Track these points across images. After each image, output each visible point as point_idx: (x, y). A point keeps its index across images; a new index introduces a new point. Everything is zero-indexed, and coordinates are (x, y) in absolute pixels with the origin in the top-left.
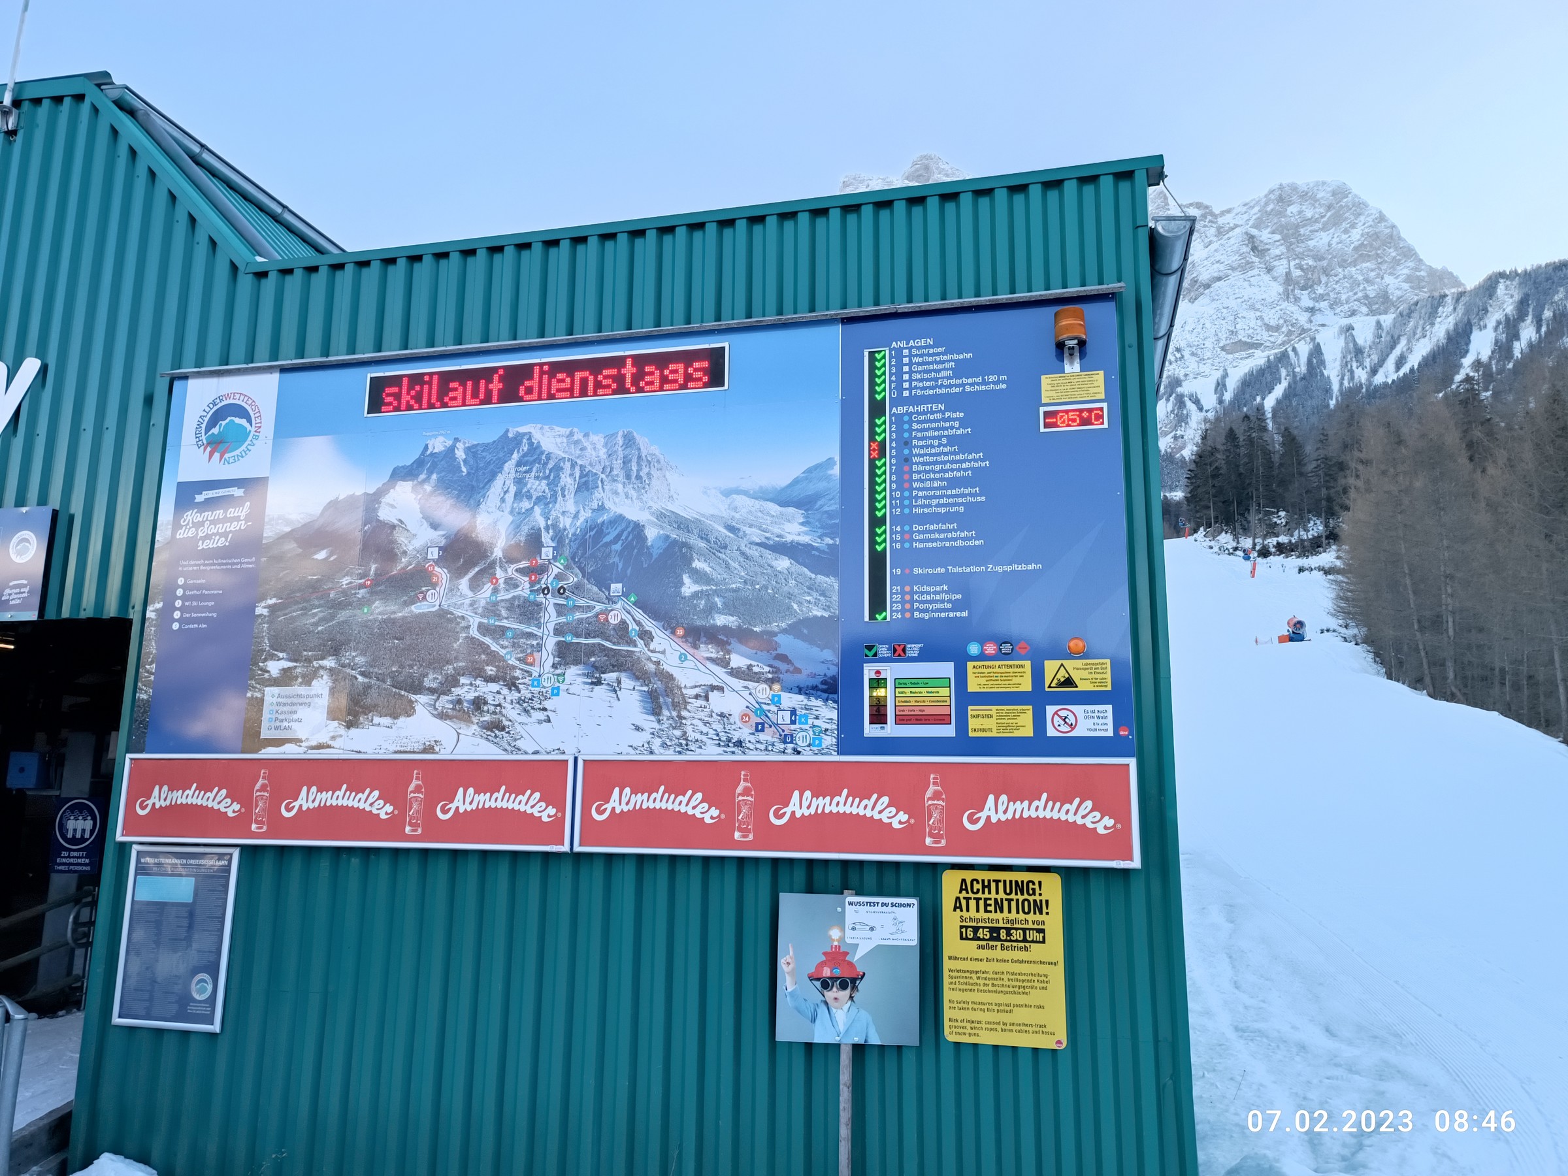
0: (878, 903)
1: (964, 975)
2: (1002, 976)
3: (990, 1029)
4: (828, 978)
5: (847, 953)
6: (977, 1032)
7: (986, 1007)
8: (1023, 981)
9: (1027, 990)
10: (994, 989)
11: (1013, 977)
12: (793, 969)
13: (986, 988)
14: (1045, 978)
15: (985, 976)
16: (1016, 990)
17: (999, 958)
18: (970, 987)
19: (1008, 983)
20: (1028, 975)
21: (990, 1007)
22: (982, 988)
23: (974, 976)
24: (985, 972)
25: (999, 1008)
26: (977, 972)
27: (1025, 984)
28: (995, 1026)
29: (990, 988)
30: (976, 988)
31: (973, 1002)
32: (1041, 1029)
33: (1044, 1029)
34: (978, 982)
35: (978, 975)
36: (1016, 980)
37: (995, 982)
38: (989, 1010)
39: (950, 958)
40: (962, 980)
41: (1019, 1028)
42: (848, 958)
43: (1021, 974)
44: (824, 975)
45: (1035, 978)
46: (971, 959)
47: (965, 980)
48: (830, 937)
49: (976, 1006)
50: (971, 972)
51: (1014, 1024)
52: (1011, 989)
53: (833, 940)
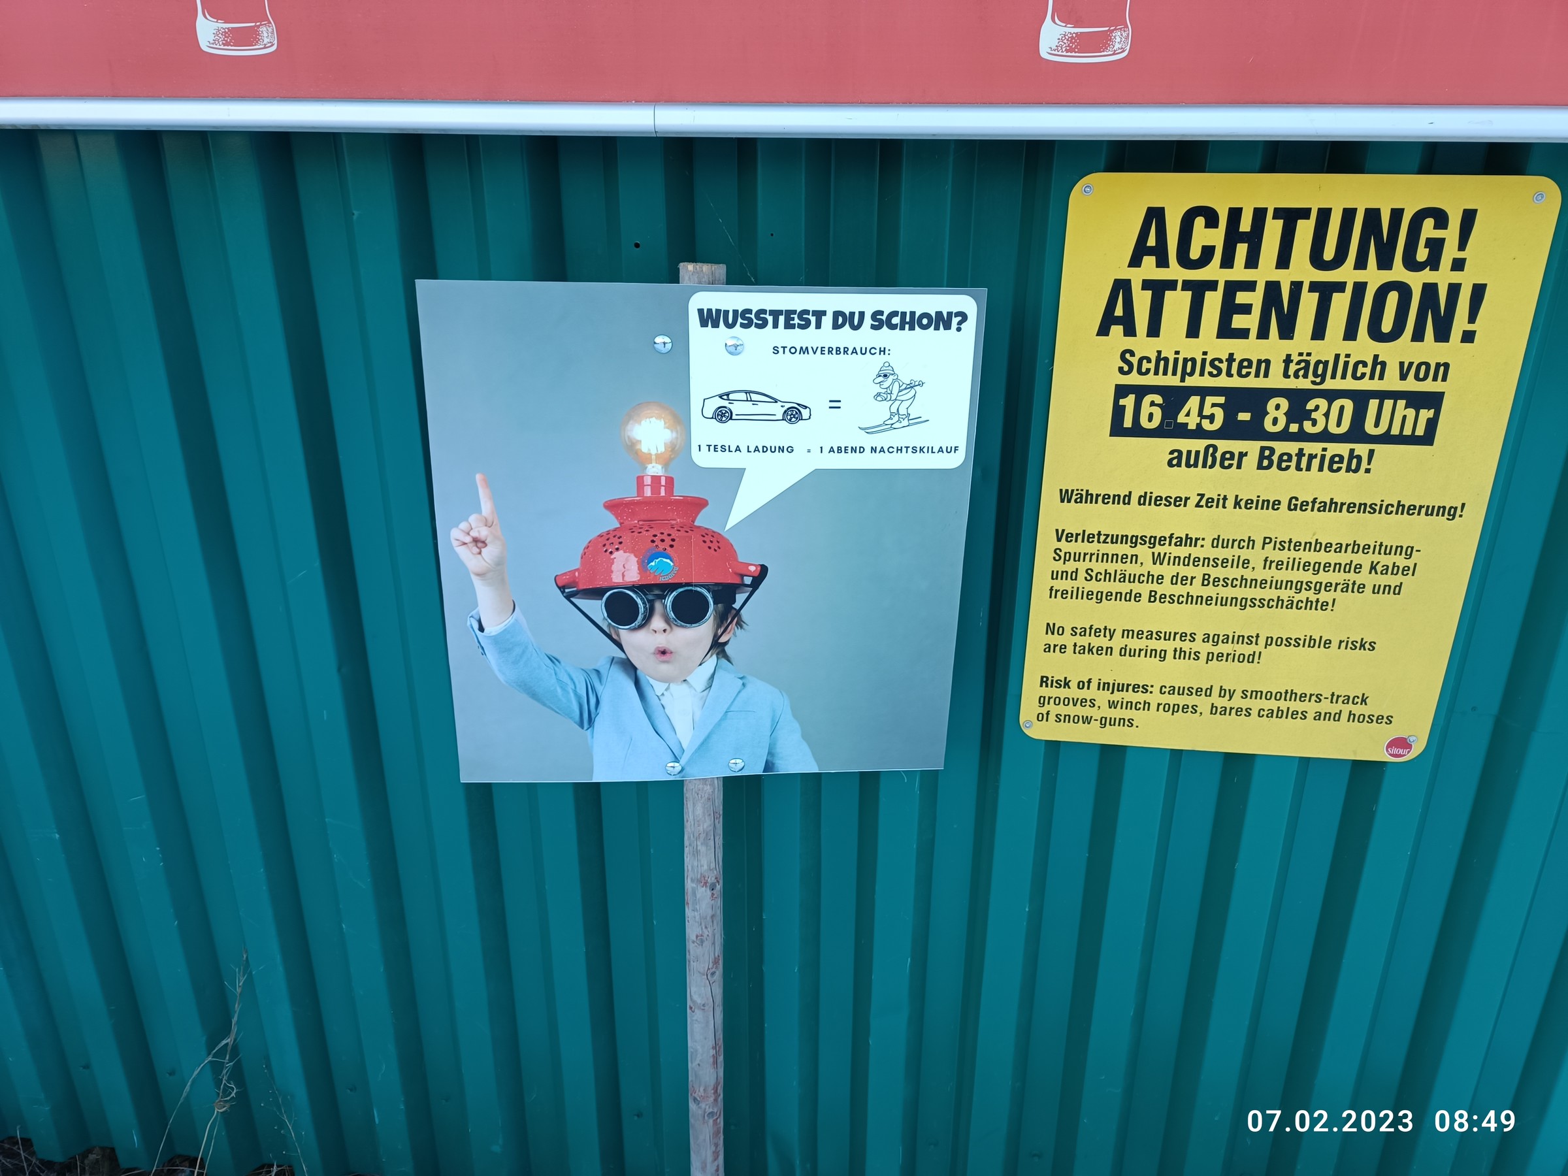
0: (819, 314)
1: (1110, 549)
2: (1245, 554)
3: (1175, 709)
4: (633, 588)
5: (698, 504)
6: (1127, 714)
7: (1169, 646)
8: (1317, 568)
9: (1324, 596)
10: (1210, 591)
11: (1284, 556)
12: (500, 563)
13: (1179, 590)
14: (1401, 561)
15: (1183, 551)
16: (1285, 594)
17: (1244, 496)
18: (1125, 588)
19: (1260, 574)
20: (1340, 548)
21: (1186, 646)
22: (1166, 588)
23: (1143, 551)
24: (1188, 541)
25: (1216, 650)
26: (1153, 541)
27: (1323, 577)
28: (1191, 700)
29: (1196, 589)
30: (1144, 589)
31: (1127, 633)
32: (1346, 709)
33: (1358, 709)
34: (1157, 570)
35: (1158, 549)
36: (1294, 565)
37: (1215, 572)
38: (1180, 654)
39: (1065, 496)
40: (1099, 567)
41: (1273, 704)
42: (703, 520)
43: (1317, 546)
44: (617, 579)
45: (1365, 560)
46: (1143, 500)
47: (1111, 567)
48: (632, 447)
49: (1134, 644)
50: (1134, 541)
51: (1257, 694)
52: (1270, 594)
53: (644, 459)
